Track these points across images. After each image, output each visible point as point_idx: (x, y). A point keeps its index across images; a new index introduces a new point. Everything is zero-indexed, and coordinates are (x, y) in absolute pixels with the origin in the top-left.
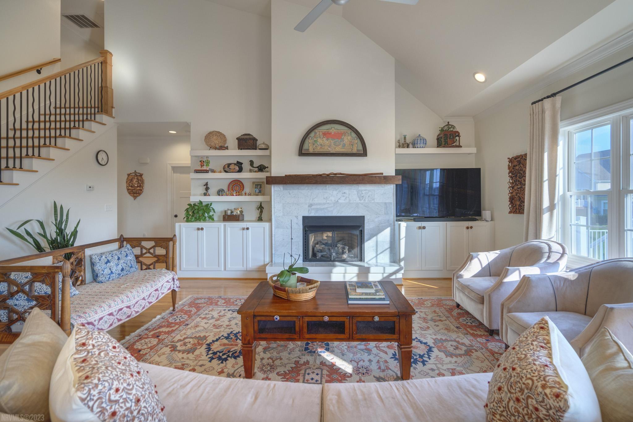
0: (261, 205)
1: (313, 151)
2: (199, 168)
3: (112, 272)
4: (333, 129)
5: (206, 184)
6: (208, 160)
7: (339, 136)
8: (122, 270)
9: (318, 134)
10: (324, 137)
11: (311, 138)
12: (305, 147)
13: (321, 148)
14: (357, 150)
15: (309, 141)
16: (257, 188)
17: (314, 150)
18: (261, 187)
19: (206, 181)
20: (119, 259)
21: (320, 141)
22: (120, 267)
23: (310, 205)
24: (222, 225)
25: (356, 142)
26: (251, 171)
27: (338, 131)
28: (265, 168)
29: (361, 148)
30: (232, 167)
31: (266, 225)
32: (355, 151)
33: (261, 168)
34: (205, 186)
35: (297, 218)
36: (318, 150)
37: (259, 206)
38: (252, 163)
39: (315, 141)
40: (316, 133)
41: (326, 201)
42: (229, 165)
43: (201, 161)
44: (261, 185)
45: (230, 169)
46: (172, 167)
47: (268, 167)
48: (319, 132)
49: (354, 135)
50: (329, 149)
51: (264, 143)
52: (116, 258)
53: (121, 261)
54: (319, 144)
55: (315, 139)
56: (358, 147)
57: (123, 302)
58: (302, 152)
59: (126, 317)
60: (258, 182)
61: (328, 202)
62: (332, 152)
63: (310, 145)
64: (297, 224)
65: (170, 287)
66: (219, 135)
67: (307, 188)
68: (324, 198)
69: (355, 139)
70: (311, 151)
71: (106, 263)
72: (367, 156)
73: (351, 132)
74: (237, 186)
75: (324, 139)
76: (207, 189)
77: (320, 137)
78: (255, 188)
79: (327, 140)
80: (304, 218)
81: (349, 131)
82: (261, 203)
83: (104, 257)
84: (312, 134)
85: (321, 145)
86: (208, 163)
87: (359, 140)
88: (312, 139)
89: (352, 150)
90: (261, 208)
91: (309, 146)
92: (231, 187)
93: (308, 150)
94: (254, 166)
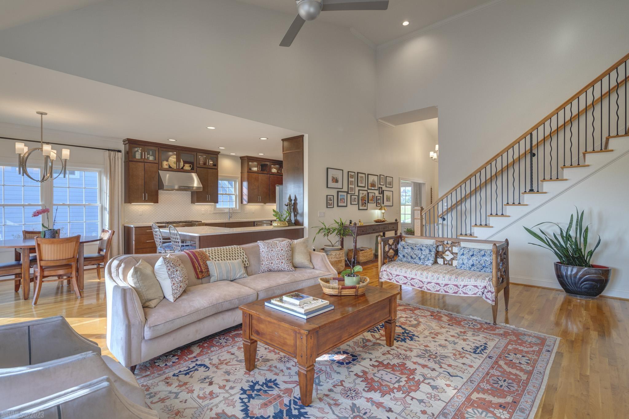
3: (463, 264)
8: (473, 265)
20: (472, 255)
22: (471, 262)
52: (471, 253)
53: (474, 258)
57: (416, 275)
59: (418, 286)
65: (477, 292)
71: (461, 255)
83: (462, 250)
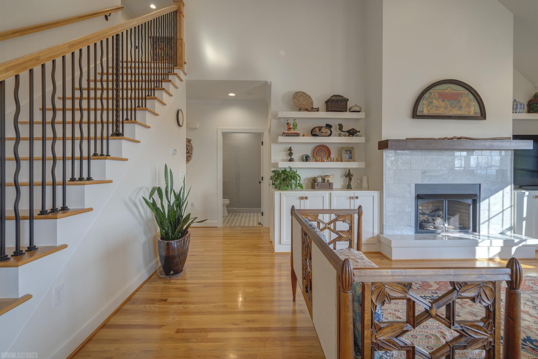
0: (349, 172)
1: (427, 112)
2: (286, 132)
4: (449, 89)
5: (290, 149)
6: (296, 123)
7: (454, 98)
9: (433, 94)
10: (440, 98)
11: (425, 99)
12: (420, 108)
13: (436, 110)
14: (474, 113)
15: (424, 103)
16: (347, 154)
17: (429, 112)
18: (351, 153)
19: (289, 146)
21: (435, 102)
23: (424, 173)
24: (327, 193)
25: (474, 104)
26: (340, 135)
27: (456, 92)
28: (356, 132)
29: (478, 110)
30: (324, 130)
31: (376, 194)
32: (472, 114)
33: (352, 133)
34: (289, 151)
35: (410, 187)
36: (434, 112)
37: (347, 173)
38: (341, 127)
39: (430, 102)
40: (431, 94)
41: (441, 168)
42: (320, 128)
43: (288, 124)
44: (350, 151)
45: (322, 132)
46: (222, 132)
47: (359, 132)
48: (435, 92)
49: (471, 96)
50: (445, 111)
51: (356, 105)
54: (434, 105)
55: (430, 100)
56: (474, 109)
58: (415, 115)
60: (347, 148)
61: (442, 168)
62: (447, 115)
63: (424, 106)
64: (409, 192)
66: (305, 95)
67: (420, 153)
68: (438, 165)
69: (473, 100)
70: (426, 112)
72: (486, 119)
73: (468, 93)
74: (321, 151)
75: (440, 100)
76: (291, 154)
77: (435, 98)
78: (345, 154)
79: (443, 101)
80: (417, 186)
81: (467, 92)
82: (349, 170)
84: (427, 95)
85: (436, 107)
86: (295, 126)
87: (476, 102)
88: (427, 100)
89: (469, 113)
90: (349, 175)
91: (424, 109)
92: (315, 152)
93: (423, 111)
94: (344, 130)
